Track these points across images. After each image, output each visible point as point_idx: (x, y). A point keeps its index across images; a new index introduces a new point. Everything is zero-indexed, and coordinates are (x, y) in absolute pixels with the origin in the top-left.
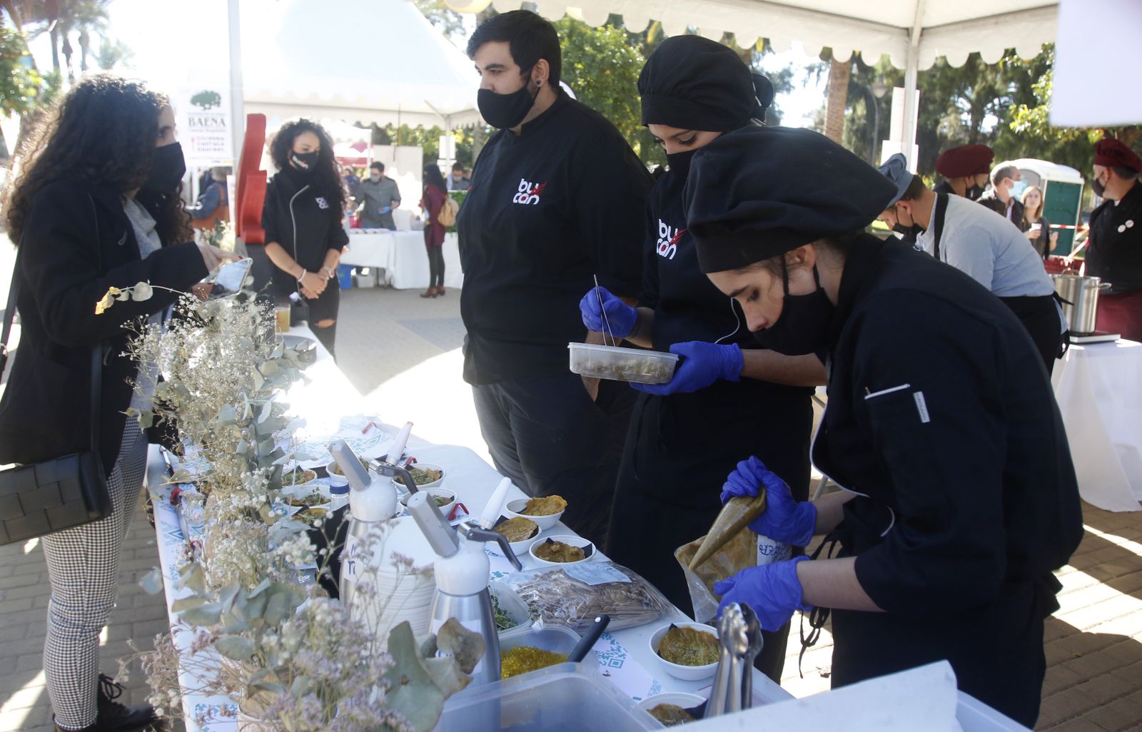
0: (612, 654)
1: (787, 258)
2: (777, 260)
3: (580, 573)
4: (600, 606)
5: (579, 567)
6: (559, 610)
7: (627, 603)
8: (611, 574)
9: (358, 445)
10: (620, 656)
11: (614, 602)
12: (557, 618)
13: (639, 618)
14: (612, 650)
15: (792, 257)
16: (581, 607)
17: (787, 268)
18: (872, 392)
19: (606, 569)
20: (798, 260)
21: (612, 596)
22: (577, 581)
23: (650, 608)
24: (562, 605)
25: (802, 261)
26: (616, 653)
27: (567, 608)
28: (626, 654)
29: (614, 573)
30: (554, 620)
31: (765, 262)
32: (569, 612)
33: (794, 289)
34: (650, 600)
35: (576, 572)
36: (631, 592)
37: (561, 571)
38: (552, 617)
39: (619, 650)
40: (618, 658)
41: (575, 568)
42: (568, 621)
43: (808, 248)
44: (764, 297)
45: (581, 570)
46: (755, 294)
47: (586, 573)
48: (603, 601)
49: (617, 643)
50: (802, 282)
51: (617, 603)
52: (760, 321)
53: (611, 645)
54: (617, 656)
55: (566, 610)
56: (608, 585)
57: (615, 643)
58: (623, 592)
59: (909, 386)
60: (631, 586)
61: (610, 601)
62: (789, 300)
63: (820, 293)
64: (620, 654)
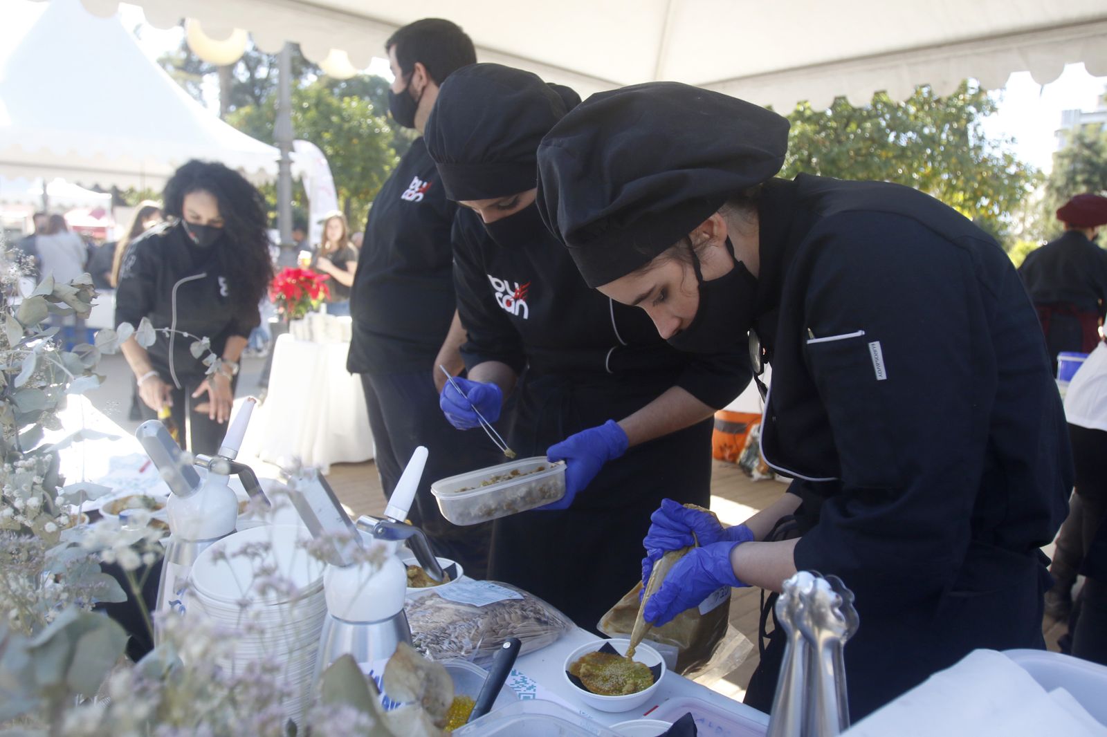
0: (518, 687)
1: (692, 237)
2: (682, 245)
3: (458, 595)
4: (494, 631)
5: (455, 589)
6: (446, 642)
7: (525, 623)
8: (496, 592)
9: (136, 485)
10: (528, 689)
11: (509, 624)
12: (447, 651)
13: (539, 640)
14: (517, 682)
15: (698, 235)
16: (474, 634)
17: (695, 250)
18: (817, 337)
19: (487, 586)
20: (707, 236)
21: (507, 616)
22: (459, 604)
23: (549, 626)
24: (450, 635)
25: (712, 236)
26: (523, 686)
27: (456, 638)
28: (535, 685)
29: (498, 590)
30: (443, 654)
31: (669, 251)
32: (460, 642)
33: (708, 274)
34: (548, 618)
35: (452, 594)
36: (525, 611)
37: (434, 595)
38: (440, 651)
39: (525, 682)
40: (528, 692)
41: (451, 590)
42: (463, 653)
43: (715, 217)
44: (676, 294)
45: (459, 592)
46: (664, 294)
47: (465, 594)
48: (497, 624)
49: (520, 674)
50: (716, 263)
51: (512, 624)
52: (675, 324)
53: (515, 677)
54: (524, 689)
55: (455, 640)
56: (499, 604)
57: (517, 673)
58: (517, 610)
59: (864, 333)
60: (524, 603)
61: (503, 623)
62: (706, 289)
63: (739, 267)
64: (528, 686)
